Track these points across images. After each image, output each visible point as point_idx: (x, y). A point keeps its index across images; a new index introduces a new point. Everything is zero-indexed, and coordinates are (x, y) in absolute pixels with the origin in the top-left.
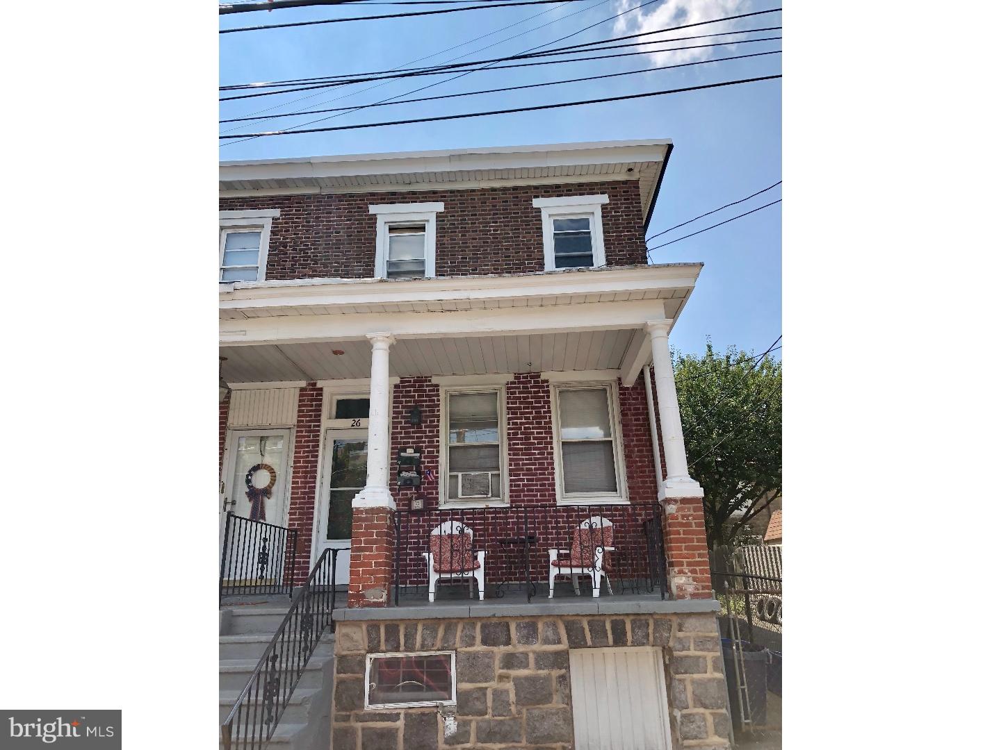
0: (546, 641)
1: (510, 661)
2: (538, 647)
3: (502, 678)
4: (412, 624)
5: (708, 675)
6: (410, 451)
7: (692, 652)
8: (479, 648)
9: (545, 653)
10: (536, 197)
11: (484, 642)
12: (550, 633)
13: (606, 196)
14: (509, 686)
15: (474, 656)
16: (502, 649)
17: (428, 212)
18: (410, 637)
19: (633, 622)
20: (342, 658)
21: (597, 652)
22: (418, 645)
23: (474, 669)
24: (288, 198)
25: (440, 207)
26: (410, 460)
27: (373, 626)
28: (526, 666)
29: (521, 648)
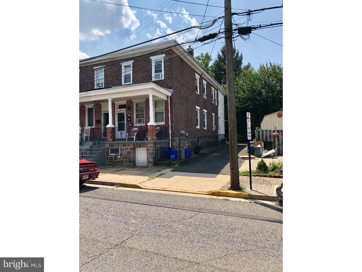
0: (131, 146)
1: (126, 149)
2: (129, 147)
3: (125, 151)
4: (114, 144)
5: (151, 151)
6: (129, 115)
7: (149, 148)
8: (122, 147)
9: (130, 148)
10: (151, 56)
11: (123, 146)
12: (131, 145)
13: (165, 54)
14: (126, 152)
15: (122, 148)
16: (125, 147)
17: (131, 63)
18: (114, 145)
19: (142, 144)
20: (106, 148)
21: (142, 148)
22: (115, 146)
23: (122, 150)
24: (106, 62)
25: (133, 61)
26: (129, 117)
27: (110, 144)
28: (128, 150)
29: (127, 147)
